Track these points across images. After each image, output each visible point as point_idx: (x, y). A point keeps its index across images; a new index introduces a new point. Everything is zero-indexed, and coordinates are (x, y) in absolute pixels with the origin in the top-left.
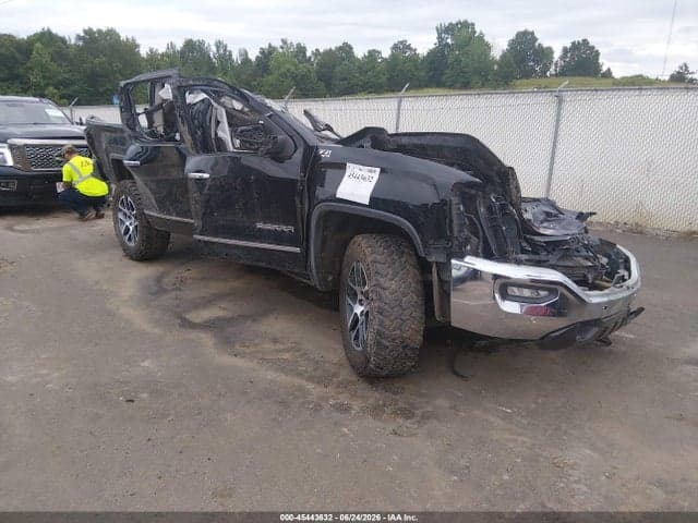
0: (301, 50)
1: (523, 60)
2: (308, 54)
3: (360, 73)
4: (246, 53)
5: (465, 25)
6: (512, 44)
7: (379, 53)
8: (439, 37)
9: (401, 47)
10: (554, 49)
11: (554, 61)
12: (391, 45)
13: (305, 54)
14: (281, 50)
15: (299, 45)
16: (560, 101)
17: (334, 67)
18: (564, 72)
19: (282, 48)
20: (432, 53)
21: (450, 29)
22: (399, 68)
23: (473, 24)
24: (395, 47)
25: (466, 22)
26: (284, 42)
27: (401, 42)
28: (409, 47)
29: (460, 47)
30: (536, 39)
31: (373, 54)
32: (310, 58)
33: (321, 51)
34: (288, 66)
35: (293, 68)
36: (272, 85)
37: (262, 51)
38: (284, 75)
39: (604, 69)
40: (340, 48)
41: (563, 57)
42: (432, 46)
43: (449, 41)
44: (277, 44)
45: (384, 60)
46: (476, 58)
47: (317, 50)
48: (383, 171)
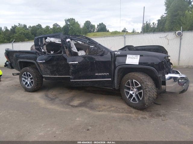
0: (25, 26)
1: (88, 28)
2: (27, 27)
3: (45, 32)
4: (7, 28)
5: (73, 19)
6: (85, 24)
7: (49, 26)
8: (66, 22)
9: (55, 25)
10: (95, 25)
11: (96, 28)
12: (53, 24)
13: (26, 27)
14: (19, 27)
15: (24, 25)
16: (125, 38)
17: (36, 31)
18: (98, 31)
19: (19, 26)
20: (64, 27)
21: (69, 20)
22: (56, 31)
23: (74, 19)
24: (54, 25)
25: (72, 18)
26: (19, 24)
27: (56, 24)
28: (58, 25)
29: (72, 25)
30: (91, 23)
31: (48, 27)
32: (28, 28)
33: (31, 26)
34: (22, 31)
35: (23, 32)
36: (17, 37)
37: (12, 27)
38: (21, 34)
39: (107, 30)
40: (38, 25)
41: (98, 27)
42: (64, 25)
43: (69, 23)
44: (17, 25)
45: (51, 29)
46: (77, 27)
47: (30, 26)
48: (141, 56)
